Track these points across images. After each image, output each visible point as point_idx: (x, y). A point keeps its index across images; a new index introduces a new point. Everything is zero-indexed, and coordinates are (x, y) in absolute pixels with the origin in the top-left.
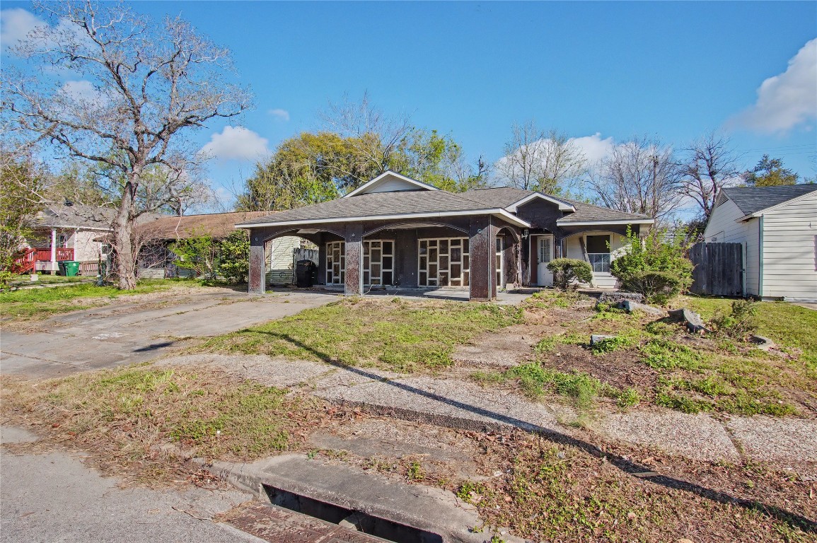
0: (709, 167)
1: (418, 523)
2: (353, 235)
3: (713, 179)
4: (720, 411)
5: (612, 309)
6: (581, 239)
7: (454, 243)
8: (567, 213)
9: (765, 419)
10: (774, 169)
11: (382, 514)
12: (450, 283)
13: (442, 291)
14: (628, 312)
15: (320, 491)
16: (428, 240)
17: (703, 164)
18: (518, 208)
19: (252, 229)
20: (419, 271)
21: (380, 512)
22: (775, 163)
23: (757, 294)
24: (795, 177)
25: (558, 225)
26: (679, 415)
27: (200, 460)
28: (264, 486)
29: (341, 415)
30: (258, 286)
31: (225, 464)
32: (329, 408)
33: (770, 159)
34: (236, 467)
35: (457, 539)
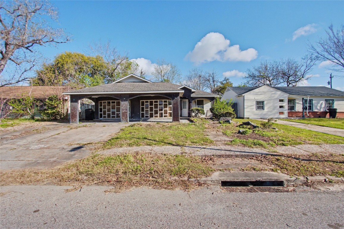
0: (213, 79)
1: (277, 180)
2: (125, 99)
3: (214, 83)
4: (291, 144)
5: (225, 123)
6: (195, 101)
7: (155, 102)
8: (193, 92)
10: (228, 81)
11: (266, 180)
12: (154, 117)
13: (152, 119)
14: (230, 123)
15: (244, 178)
16: (145, 101)
17: (211, 78)
19: (71, 95)
20: (141, 112)
21: (265, 179)
22: (228, 79)
23: (243, 117)
24: (232, 84)
25: (191, 96)
27: (193, 179)
28: (222, 182)
29: (211, 159)
30: (75, 120)
31: (204, 178)
32: (204, 158)
33: (227, 78)
34: (209, 178)
35: (288, 181)
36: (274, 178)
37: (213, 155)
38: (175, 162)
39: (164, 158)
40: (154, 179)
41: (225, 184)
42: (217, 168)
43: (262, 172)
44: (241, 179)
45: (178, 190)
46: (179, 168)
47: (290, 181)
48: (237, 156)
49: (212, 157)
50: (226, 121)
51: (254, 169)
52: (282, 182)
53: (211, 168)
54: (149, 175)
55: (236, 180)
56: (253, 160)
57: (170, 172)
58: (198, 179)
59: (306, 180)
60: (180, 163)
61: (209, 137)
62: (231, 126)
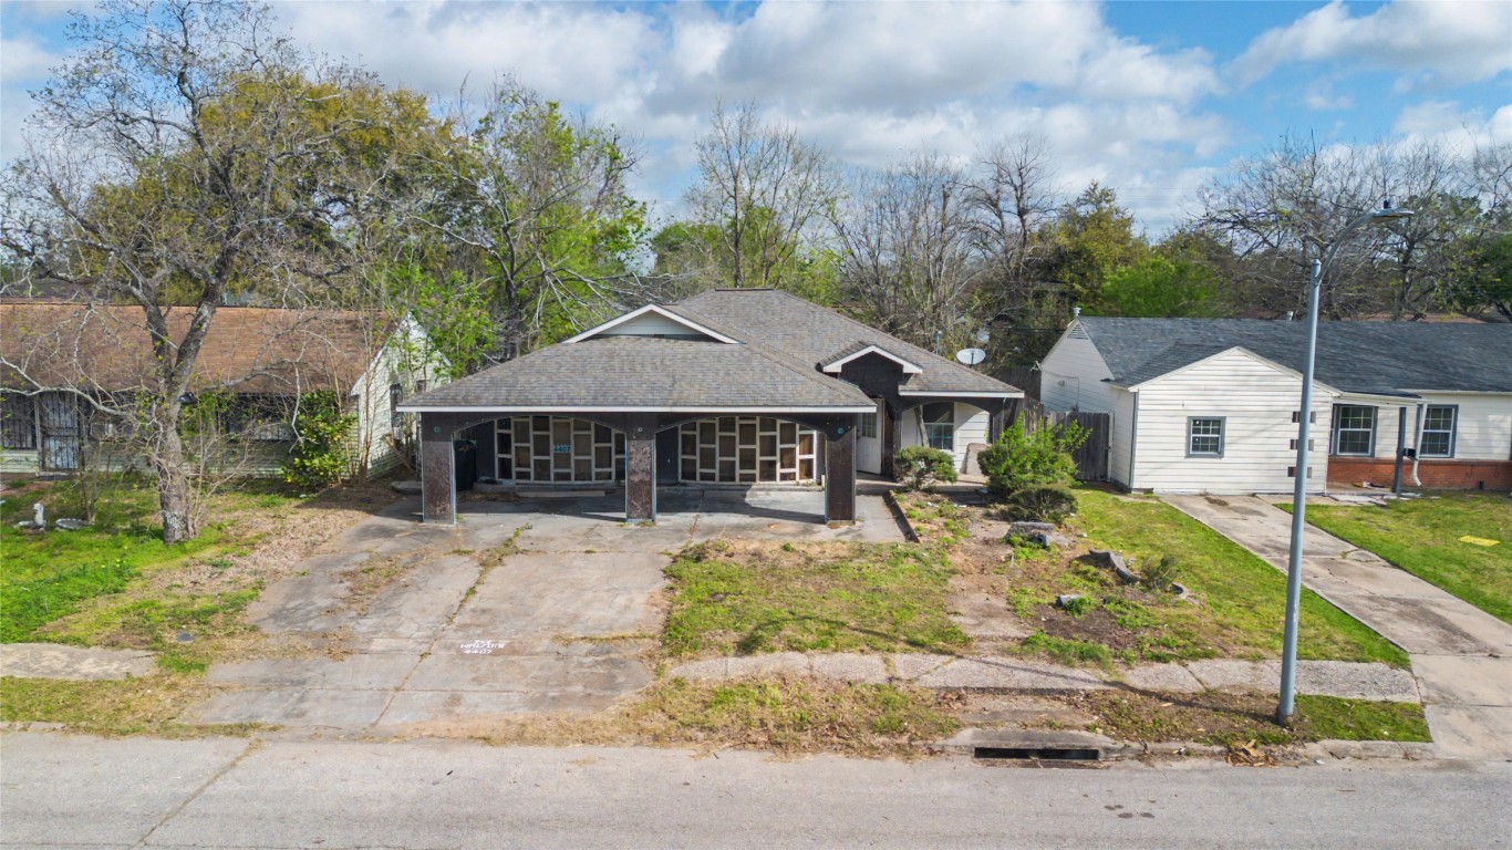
0: (1019, 199)
1: (1087, 747)
2: (640, 430)
3: (1022, 220)
4: (1180, 659)
5: (1028, 543)
8: (910, 377)
9: (1206, 662)
10: (1105, 204)
14: (1045, 547)
15: (1019, 743)
17: (1006, 190)
18: (844, 366)
20: (681, 457)
21: (1061, 746)
22: (1106, 195)
23: (1127, 483)
25: (902, 394)
26: (1160, 666)
27: (920, 743)
28: (976, 749)
29: (959, 698)
30: (444, 509)
31: (940, 741)
32: (942, 695)
33: (1100, 188)
34: (950, 741)
35: (1107, 750)
36: (1078, 744)
37: (966, 688)
38: (878, 705)
39: (850, 692)
40: (841, 740)
41: (982, 753)
42: (971, 721)
43: (1065, 731)
44: (1013, 745)
45: (894, 763)
46: (890, 719)
47: (1113, 751)
48: (1022, 691)
49: (963, 692)
50: (1032, 539)
51: (1051, 725)
52: (1097, 751)
53: (957, 719)
54: (829, 733)
55: (1004, 747)
56: (1058, 704)
57: (873, 727)
58: (930, 742)
59: (1143, 748)
60: (890, 709)
61: (961, 619)
62: (1046, 561)
